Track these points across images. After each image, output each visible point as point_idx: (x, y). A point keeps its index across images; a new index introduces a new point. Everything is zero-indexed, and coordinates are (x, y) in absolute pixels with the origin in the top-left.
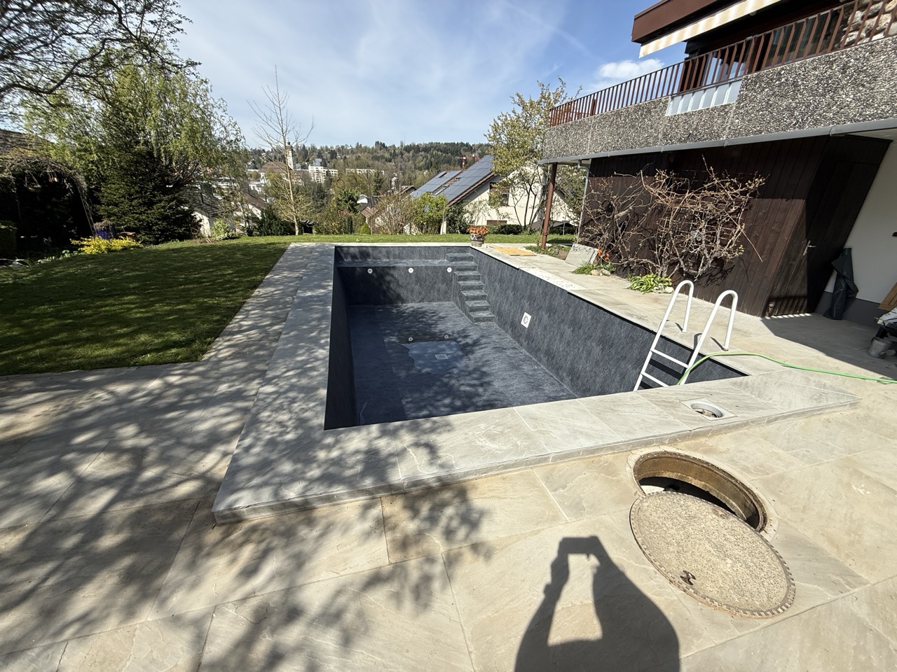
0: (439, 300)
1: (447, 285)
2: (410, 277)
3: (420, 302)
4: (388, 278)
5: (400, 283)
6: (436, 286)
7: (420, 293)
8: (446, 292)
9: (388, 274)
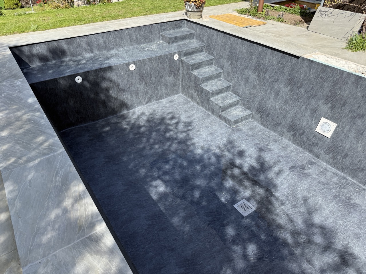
0: (168, 95)
1: (174, 76)
2: (133, 76)
3: (147, 103)
4: (105, 84)
5: (122, 86)
6: (163, 80)
7: (146, 93)
8: (174, 85)
9: (104, 79)
